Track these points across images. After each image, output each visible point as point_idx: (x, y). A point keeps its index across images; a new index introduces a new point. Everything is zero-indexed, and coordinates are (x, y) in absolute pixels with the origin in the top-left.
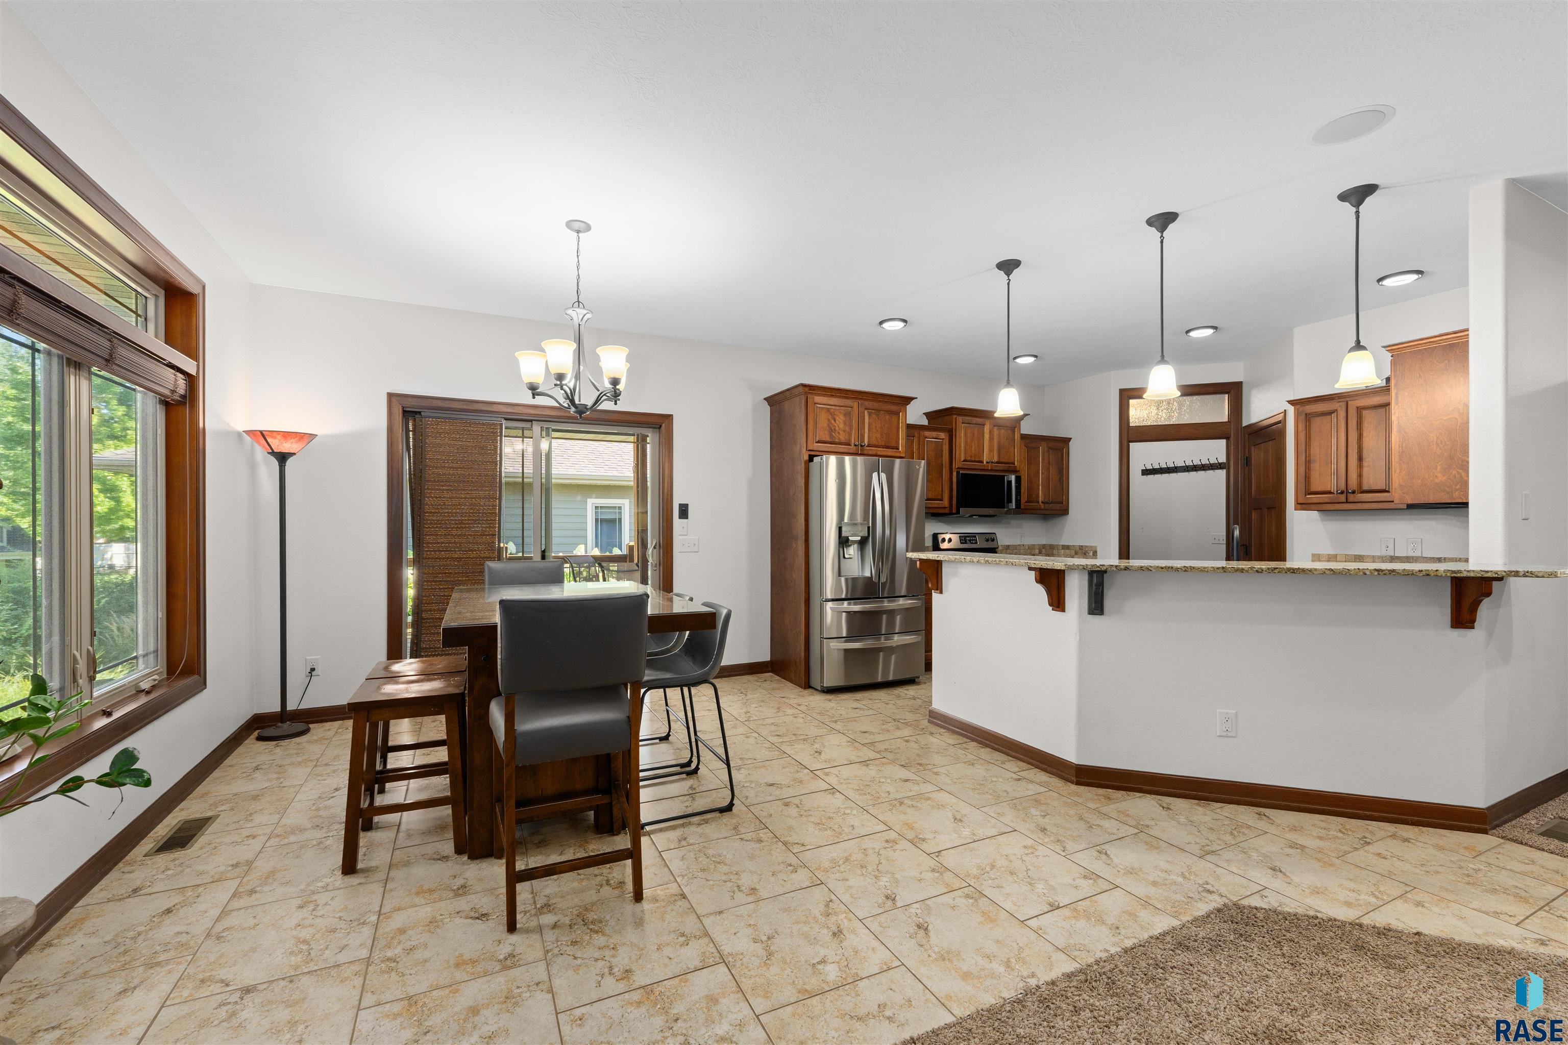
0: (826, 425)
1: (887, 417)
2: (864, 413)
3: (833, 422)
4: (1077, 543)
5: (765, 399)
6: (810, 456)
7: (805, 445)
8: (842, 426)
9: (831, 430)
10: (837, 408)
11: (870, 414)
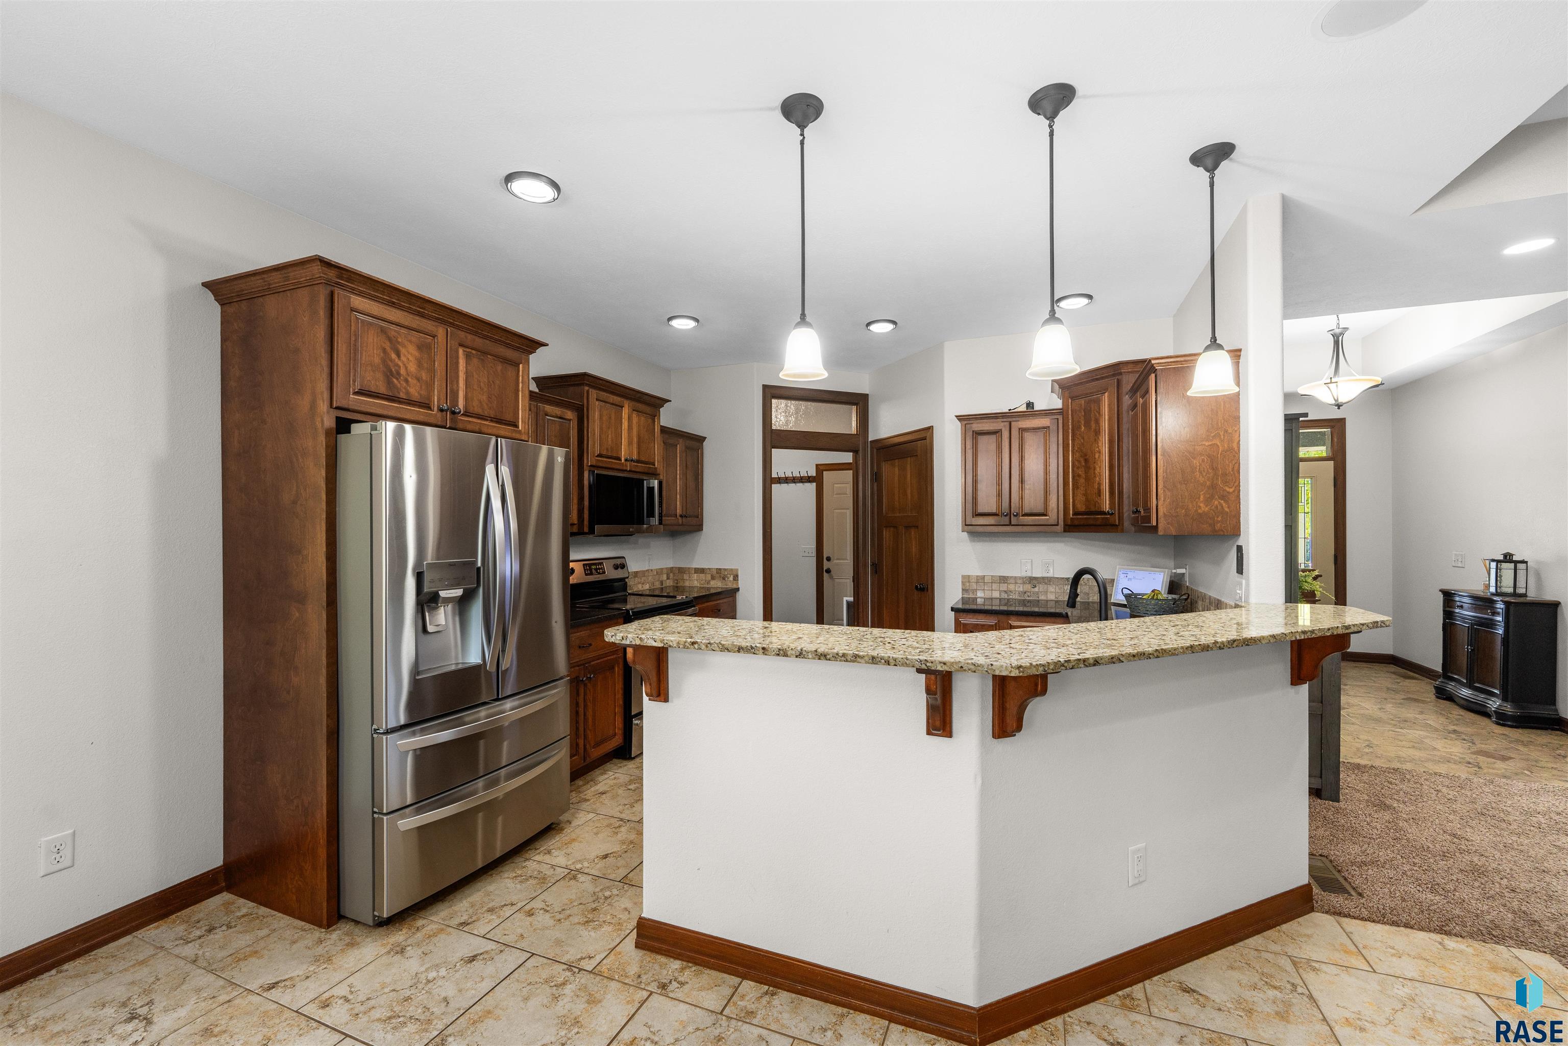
0: (377, 360)
1: (499, 368)
2: (457, 352)
3: (394, 356)
4: (714, 565)
5: (206, 285)
6: (338, 419)
7: (326, 395)
8: (412, 367)
9: (390, 374)
10: (403, 331)
11: (468, 357)
